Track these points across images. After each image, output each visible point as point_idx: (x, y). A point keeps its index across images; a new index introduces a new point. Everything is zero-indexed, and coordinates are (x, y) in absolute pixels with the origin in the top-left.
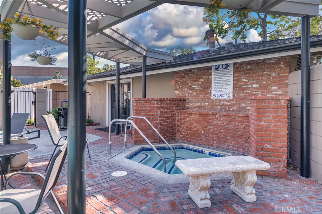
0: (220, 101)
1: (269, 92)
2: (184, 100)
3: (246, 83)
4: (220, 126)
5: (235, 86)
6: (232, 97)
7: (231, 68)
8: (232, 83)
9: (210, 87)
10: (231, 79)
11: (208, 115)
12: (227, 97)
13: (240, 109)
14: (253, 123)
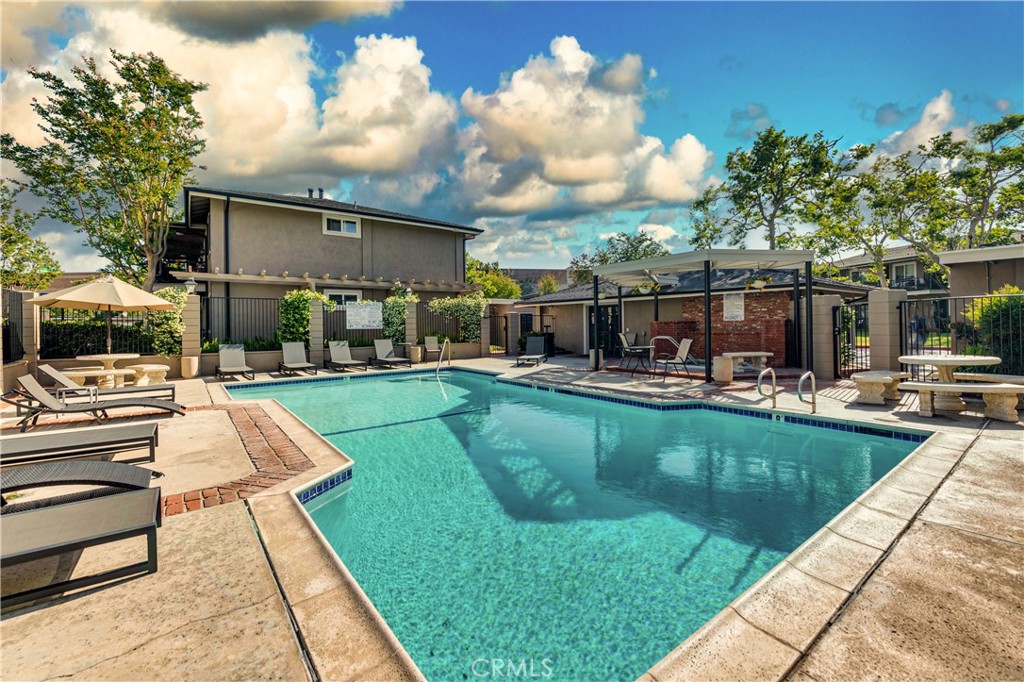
0: (732, 322)
1: (776, 315)
2: (695, 322)
3: (755, 308)
4: (735, 343)
5: (746, 310)
6: (743, 319)
7: (742, 295)
8: (743, 307)
9: (722, 310)
10: (742, 303)
11: (723, 334)
12: (739, 319)
13: (751, 329)
14: (763, 337)
